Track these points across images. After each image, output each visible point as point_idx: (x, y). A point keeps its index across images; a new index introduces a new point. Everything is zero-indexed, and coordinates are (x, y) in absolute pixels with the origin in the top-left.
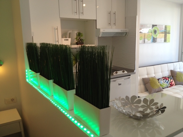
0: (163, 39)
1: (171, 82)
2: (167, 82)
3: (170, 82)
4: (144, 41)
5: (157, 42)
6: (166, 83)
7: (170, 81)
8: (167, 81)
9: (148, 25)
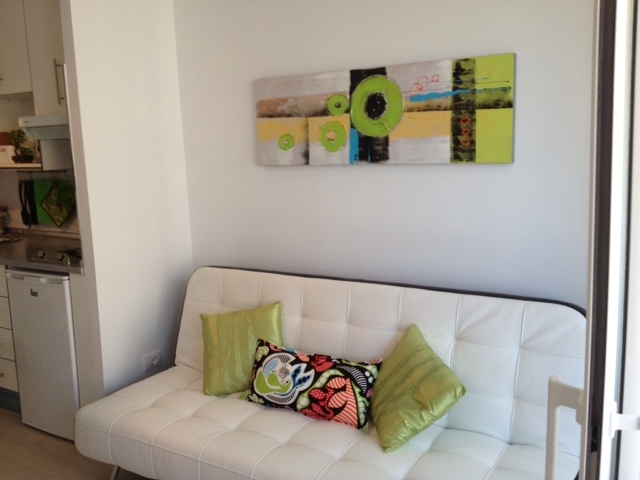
0: (445, 145)
1: (324, 389)
2: (304, 380)
3: (318, 385)
4: (306, 155)
5: (389, 162)
6: (289, 377)
7: (322, 380)
8: (301, 375)
9: (324, 76)
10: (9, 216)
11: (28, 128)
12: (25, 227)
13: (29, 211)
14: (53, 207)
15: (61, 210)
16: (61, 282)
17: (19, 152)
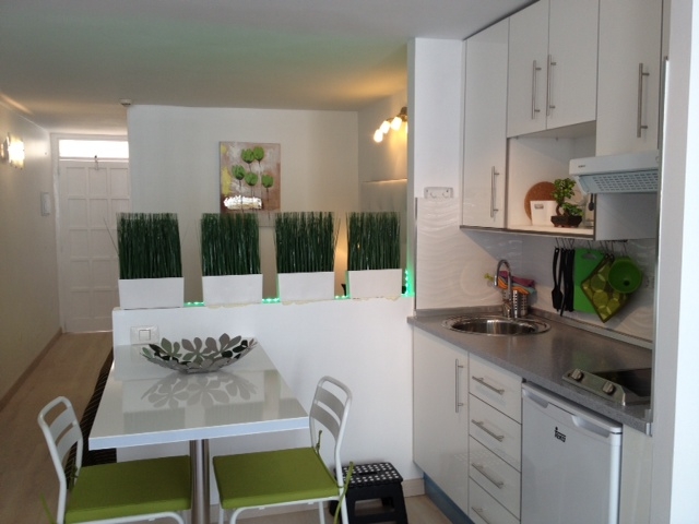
10: (535, 293)
11: (581, 176)
12: (554, 311)
13: (562, 291)
14: (599, 291)
15: (610, 297)
16: (607, 434)
17: (562, 211)
